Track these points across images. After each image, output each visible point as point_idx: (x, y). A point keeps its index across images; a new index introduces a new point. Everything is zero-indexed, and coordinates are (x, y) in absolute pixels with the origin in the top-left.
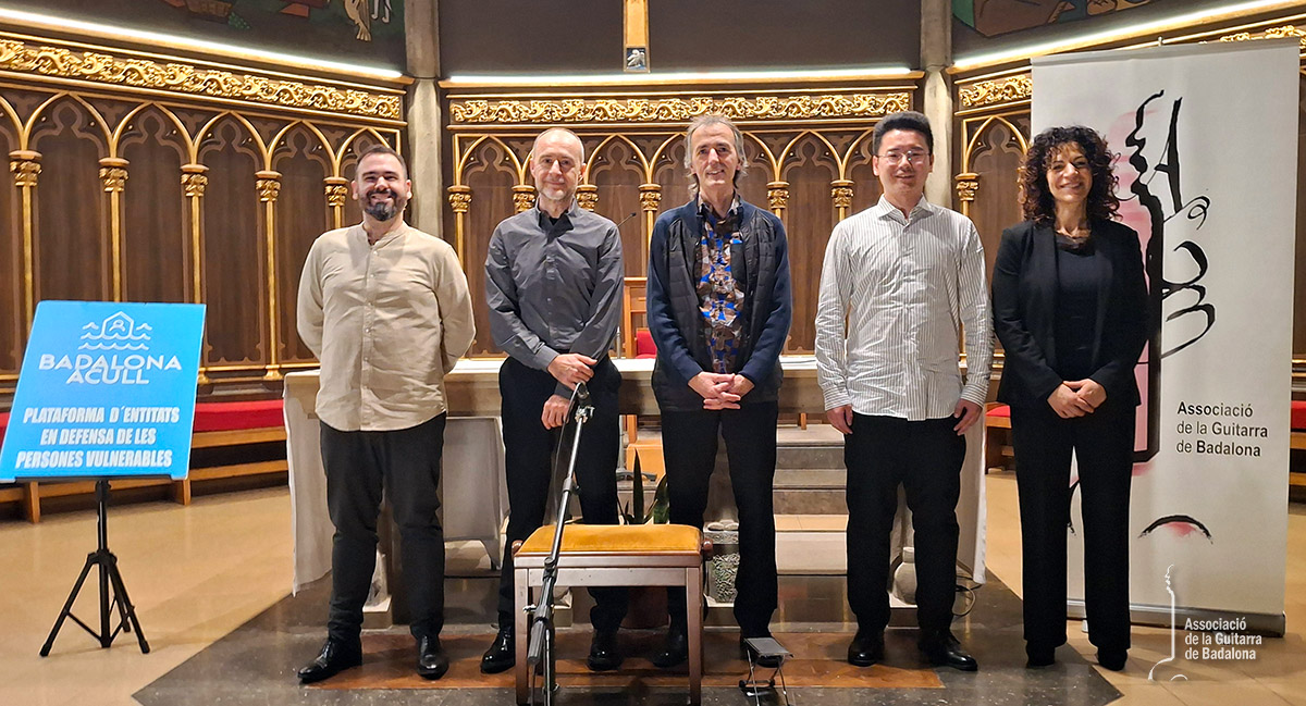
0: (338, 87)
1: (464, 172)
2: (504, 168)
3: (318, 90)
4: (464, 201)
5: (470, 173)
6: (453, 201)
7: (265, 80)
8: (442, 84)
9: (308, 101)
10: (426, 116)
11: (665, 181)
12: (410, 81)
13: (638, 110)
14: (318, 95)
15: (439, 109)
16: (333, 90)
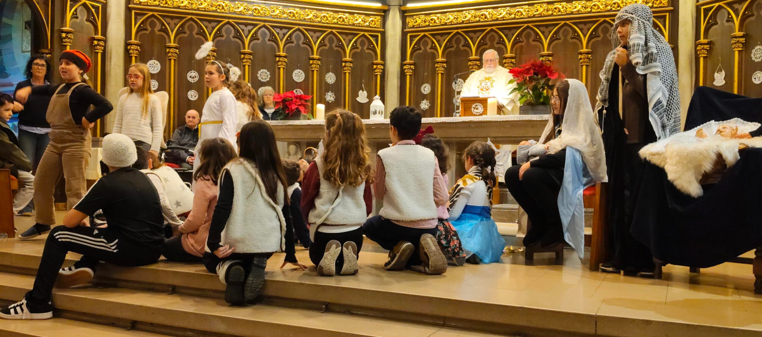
0: (350, 13)
1: (412, 54)
2: (432, 51)
3: (341, 15)
4: (411, 69)
5: (414, 55)
6: (405, 69)
7: (315, 11)
8: (403, 8)
9: (335, 21)
10: (394, 25)
11: (518, 53)
12: (386, 8)
13: (504, 13)
14: (340, 18)
15: (401, 22)
16: (347, 15)
